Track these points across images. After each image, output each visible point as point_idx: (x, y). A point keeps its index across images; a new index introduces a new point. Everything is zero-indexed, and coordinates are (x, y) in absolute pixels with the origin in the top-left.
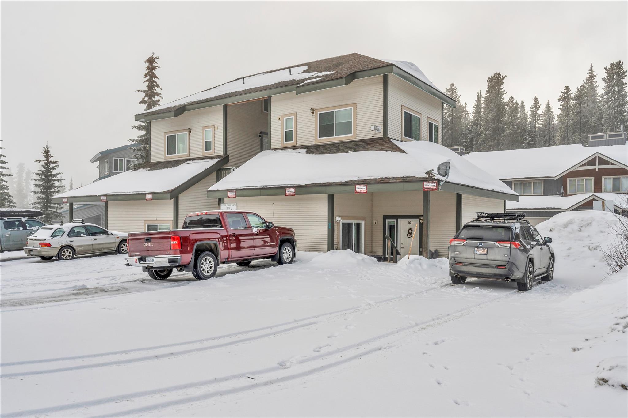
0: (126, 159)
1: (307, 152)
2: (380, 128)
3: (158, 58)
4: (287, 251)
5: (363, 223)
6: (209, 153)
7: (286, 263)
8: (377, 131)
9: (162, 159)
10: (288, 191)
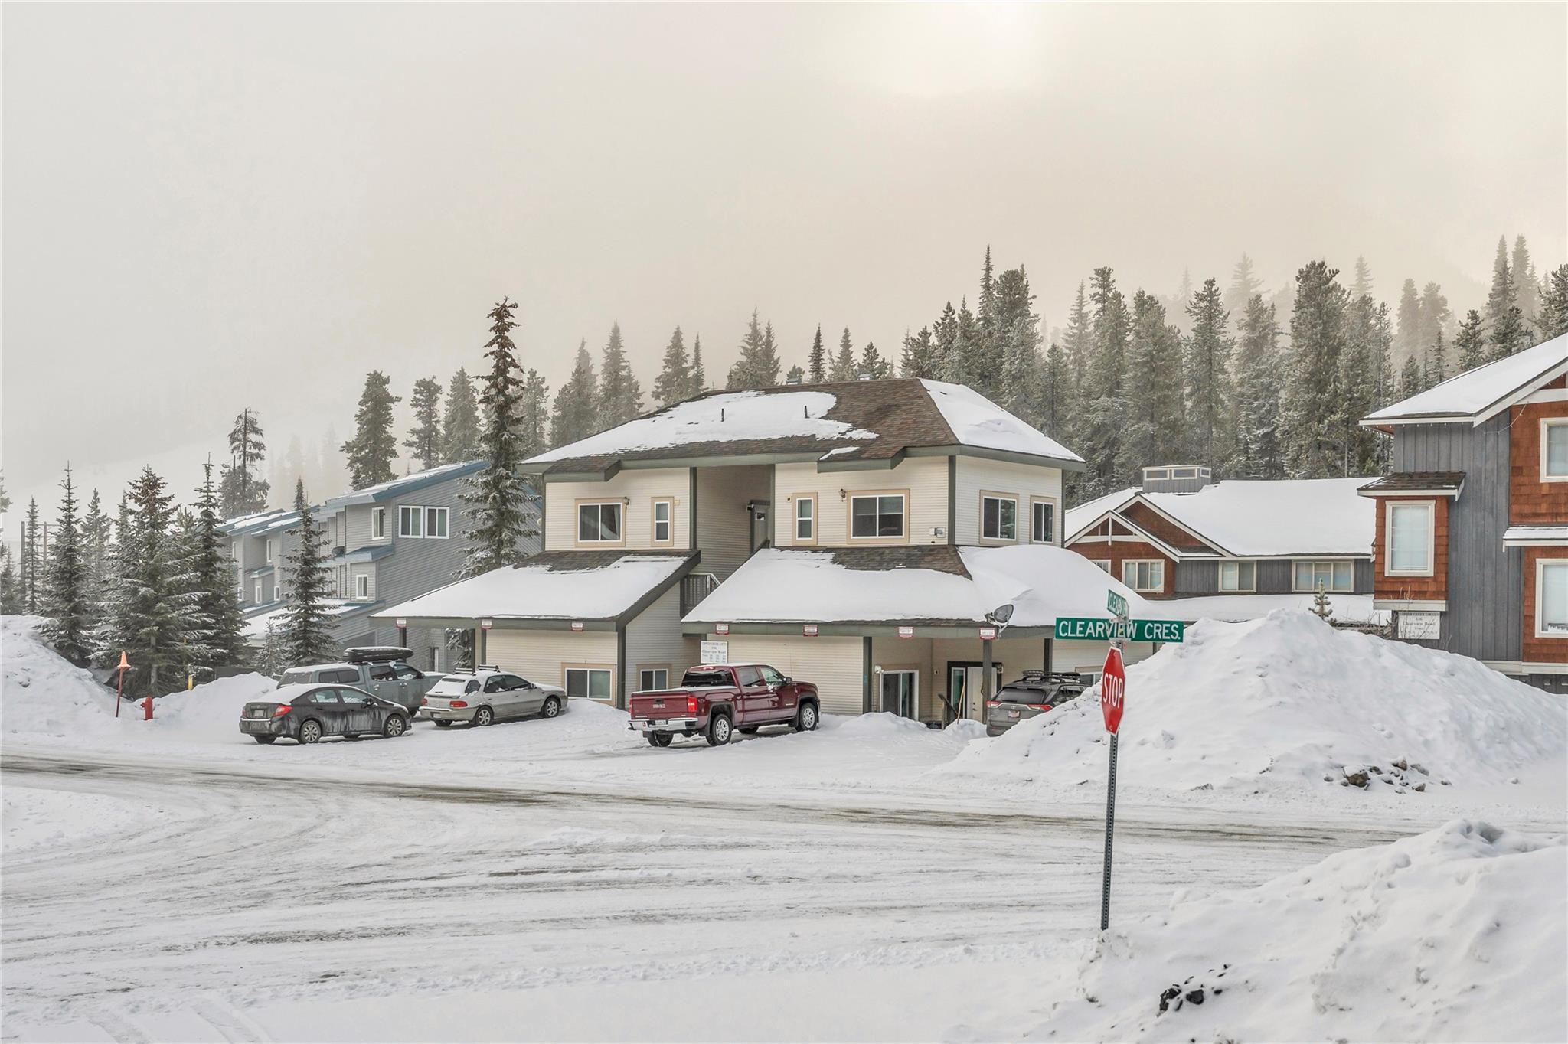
0: (427, 508)
1: (834, 561)
2: (943, 530)
3: (514, 306)
4: (808, 714)
5: (917, 673)
6: (663, 544)
7: (808, 729)
8: (939, 535)
9: (570, 546)
10: (807, 629)
